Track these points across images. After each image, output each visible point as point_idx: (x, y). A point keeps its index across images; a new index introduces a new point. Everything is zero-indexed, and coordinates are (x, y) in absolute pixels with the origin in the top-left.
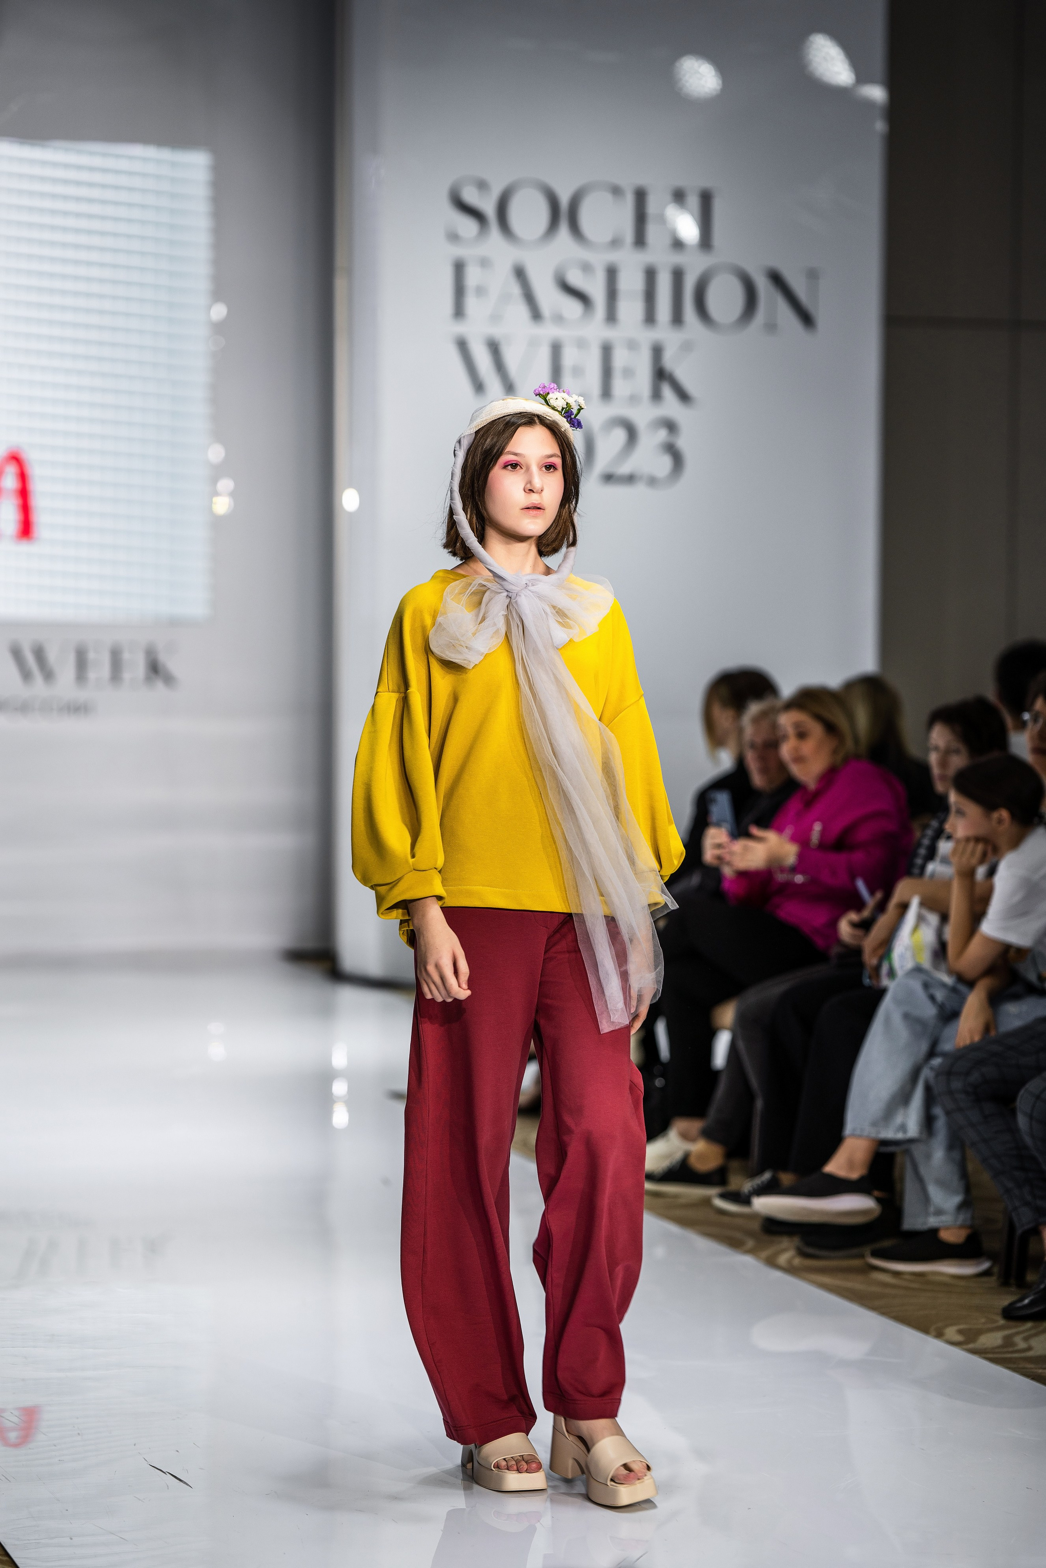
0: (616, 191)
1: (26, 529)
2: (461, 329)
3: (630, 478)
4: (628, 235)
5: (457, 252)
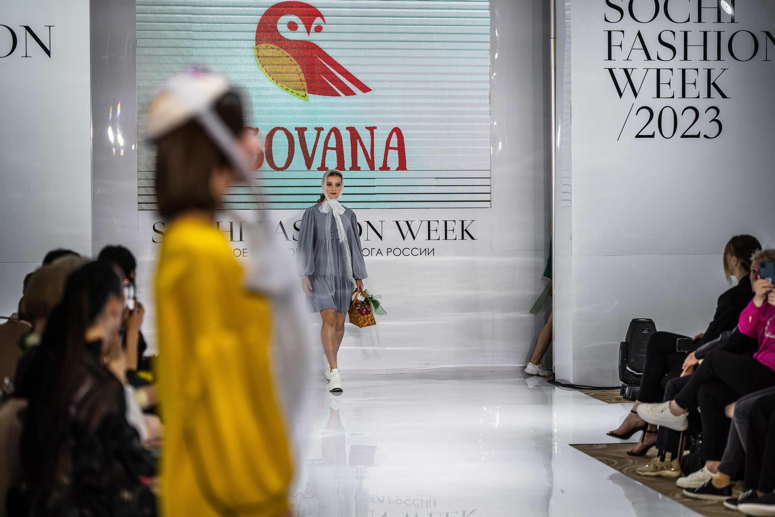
1: (402, 166)
2: (610, 64)
3: (698, 136)
4: (694, 17)
5: (610, 27)
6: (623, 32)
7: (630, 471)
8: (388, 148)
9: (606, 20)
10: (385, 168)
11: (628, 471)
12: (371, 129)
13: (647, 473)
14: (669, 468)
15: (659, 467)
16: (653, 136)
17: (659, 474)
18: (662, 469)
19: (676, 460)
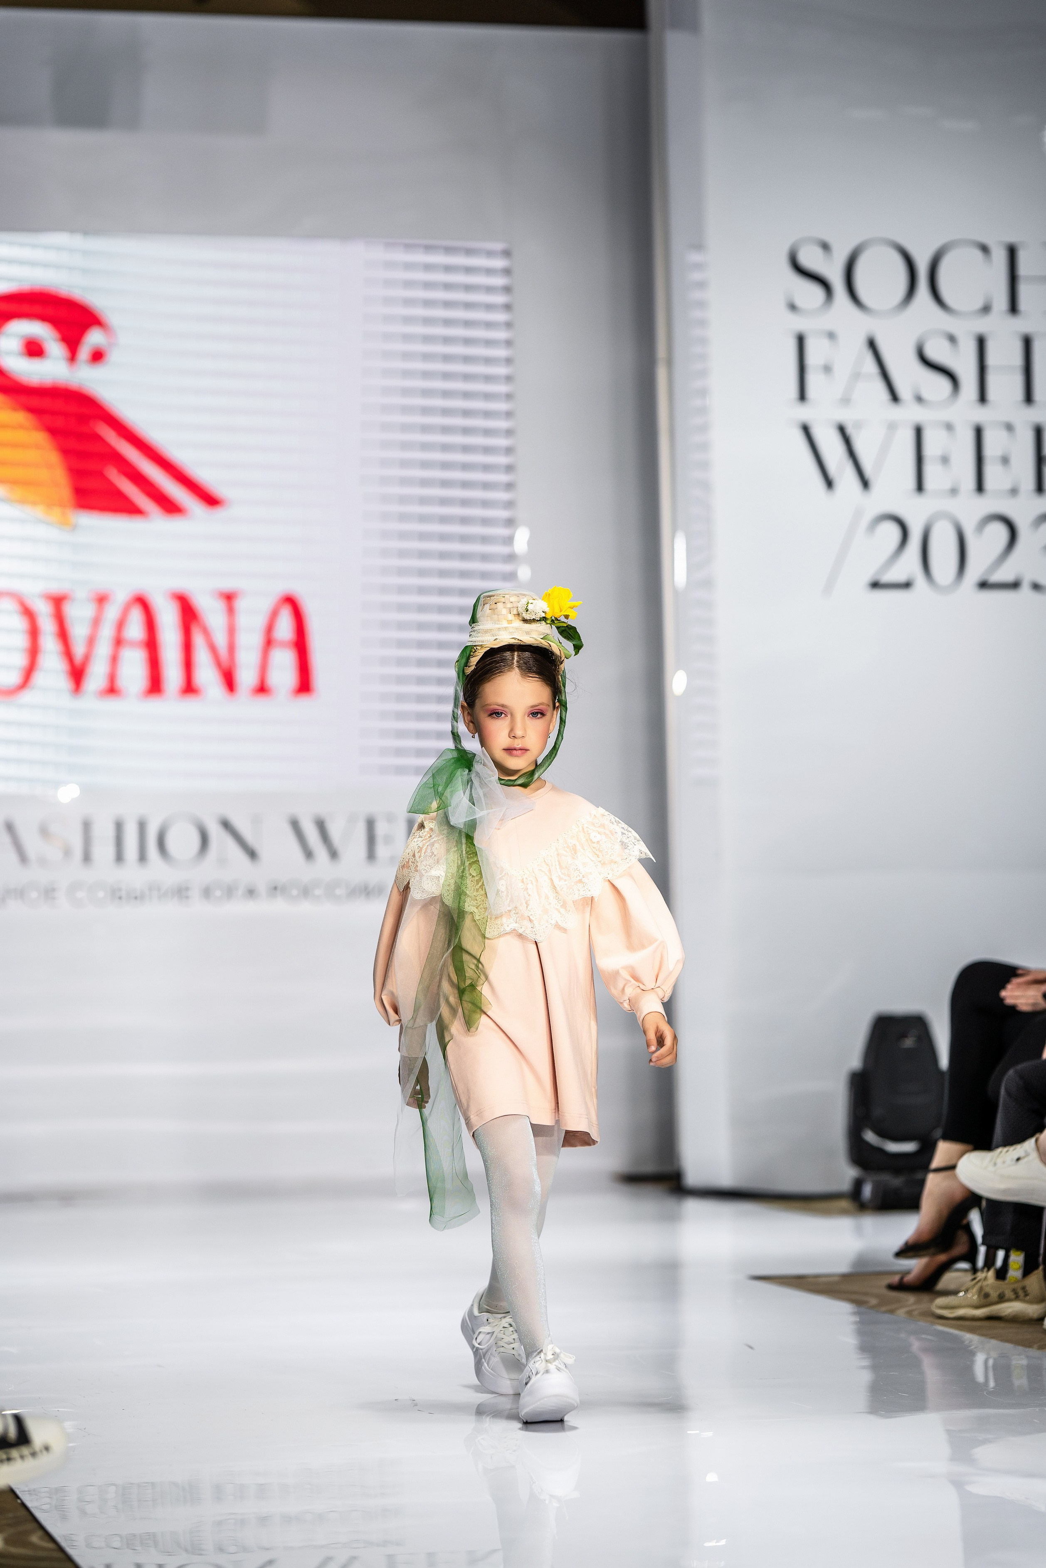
0: (985, 249)
1: (304, 685)
2: (804, 413)
3: (1015, 585)
4: (1001, 301)
5: (800, 324)
6: (831, 336)
7: (916, 1313)
8: (269, 642)
9: (793, 307)
10: (262, 689)
11: (910, 1313)
12: (229, 598)
13: (961, 1312)
14: (1020, 1294)
15: (994, 1295)
16: (907, 585)
17: (994, 1313)
18: (1002, 1299)
19: (1036, 1272)
